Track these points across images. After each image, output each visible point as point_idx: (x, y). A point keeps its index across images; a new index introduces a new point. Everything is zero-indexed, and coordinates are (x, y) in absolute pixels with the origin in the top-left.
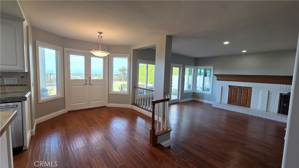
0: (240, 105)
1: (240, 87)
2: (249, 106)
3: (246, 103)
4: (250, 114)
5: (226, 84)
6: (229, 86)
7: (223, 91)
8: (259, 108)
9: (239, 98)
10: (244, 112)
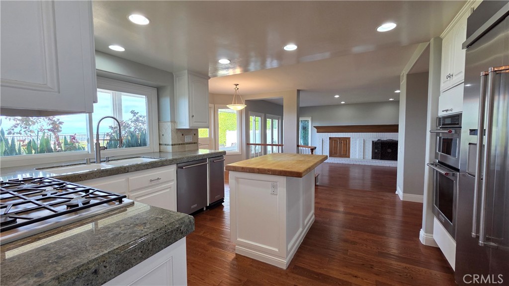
0: (341, 156)
1: (339, 138)
2: (349, 157)
3: (346, 154)
4: (352, 163)
5: (327, 136)
6: (330, 138)
7: (324, 143)
8: (357, 157)
9: (339, 150)
10: (347, 163)
